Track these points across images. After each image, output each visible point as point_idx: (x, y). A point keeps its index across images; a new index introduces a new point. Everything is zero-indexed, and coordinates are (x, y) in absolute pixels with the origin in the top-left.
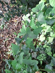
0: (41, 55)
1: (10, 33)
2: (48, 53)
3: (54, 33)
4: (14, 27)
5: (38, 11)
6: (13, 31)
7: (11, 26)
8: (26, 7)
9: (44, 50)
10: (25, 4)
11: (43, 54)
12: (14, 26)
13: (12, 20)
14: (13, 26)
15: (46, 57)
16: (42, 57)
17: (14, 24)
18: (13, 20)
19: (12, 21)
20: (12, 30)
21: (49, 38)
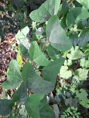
0: (68, 110)
1: (3, 66)
2: (81, 103)
3: (87, 59)
4: (10, 53)
5: (47, 19)
6: (8, 61)
7: (3, 53)
8: (25, 14)
9: (73, 98)
10: (22, 9)
11: (73, 108)
12: (10, 51)
13: (5, 41)
14: (6, 52)
15: (79, 113)
16: (71, 113)
17: (9, 49)
18: (7, 40)
19: (5, 43)
20: (6, 59)
21: (80, 70)
